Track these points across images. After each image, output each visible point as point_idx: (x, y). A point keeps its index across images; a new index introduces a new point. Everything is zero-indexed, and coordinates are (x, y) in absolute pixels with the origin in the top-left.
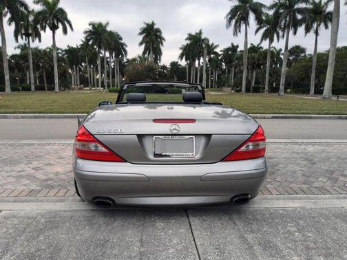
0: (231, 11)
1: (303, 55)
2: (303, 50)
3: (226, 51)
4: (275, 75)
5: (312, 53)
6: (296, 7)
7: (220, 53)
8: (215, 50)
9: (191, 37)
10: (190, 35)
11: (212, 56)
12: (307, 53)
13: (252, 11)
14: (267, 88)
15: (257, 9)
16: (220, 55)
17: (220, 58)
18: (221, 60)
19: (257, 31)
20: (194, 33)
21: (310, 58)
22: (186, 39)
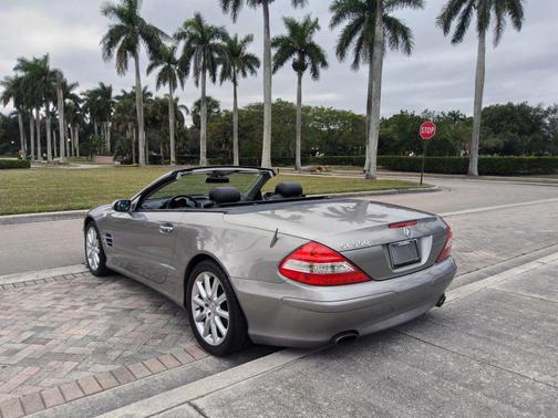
0: (111, 32)
1: (216, 110)
2: (216, 104)
3: (93, 94)
4: (182, 138)
5: (231, 109)
6: (211, 42)
7: (82, 97)
8: (71, 92)
9: (24, 65)
10: (22, 61)
11: (67, 101)
12: (222, 108)
13: (143, 37)
14: (173, 158)
15: (152, 36)
16: (82, 101)
17: (81, 106)
18: (85, 110)
19: (150, 69)
20: (30, 59)
21: (227, 116)
22: (15, 69)
